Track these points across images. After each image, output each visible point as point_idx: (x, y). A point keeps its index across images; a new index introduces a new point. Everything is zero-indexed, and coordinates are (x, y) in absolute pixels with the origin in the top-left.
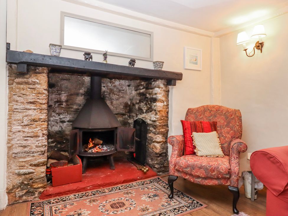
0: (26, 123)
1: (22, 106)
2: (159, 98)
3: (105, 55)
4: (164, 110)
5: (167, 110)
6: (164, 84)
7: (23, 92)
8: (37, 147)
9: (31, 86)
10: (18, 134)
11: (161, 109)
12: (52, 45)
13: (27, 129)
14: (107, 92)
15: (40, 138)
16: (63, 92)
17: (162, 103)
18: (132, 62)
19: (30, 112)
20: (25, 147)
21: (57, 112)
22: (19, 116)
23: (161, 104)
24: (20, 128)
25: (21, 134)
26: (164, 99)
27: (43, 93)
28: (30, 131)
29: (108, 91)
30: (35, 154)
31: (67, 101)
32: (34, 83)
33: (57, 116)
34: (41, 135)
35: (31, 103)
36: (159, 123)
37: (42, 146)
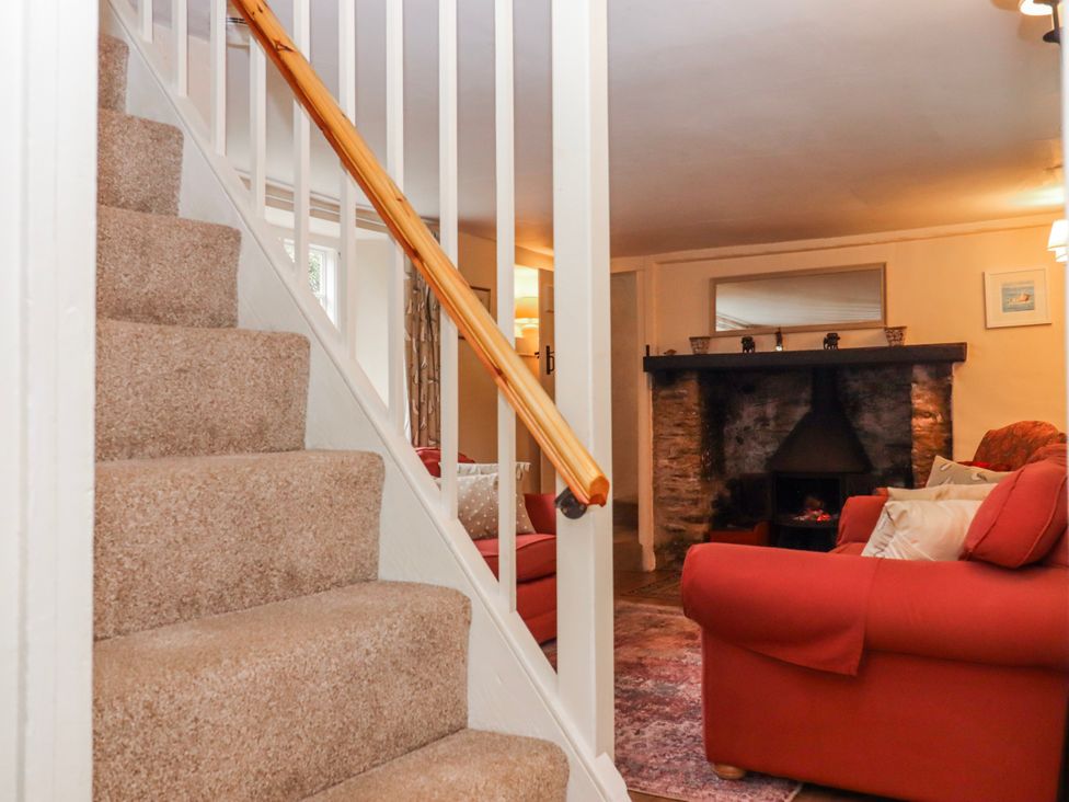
0: (673, 455)
1: (669, 431)
2: (916, 406)
3: (779, 334)
4: (932, 436)
5: (945, 435)
6: (930, 374)
7: (668, 410)
8: (687, 491)
9: (678, 401)
10: (665, 471)
11: (923, 433)
12: (692, 339)
13: (675, 465)
14: (864, 392)
15: (691, 479)
16: (770, 400)
17: (926, 417)
18: (832, 339)
19: (678, 439)
20: (673, 490)
21: (760, 439)
22: (665, 445)
23: (924, 420)
24: (666, 462)
25: (668, 470)
26: (931, 408)
27: (694, 410)
28: (678, 467)
29: (867, 390)
30: (686, 503)
31: (777, 418)
32: (682, 396)
33: (759, 447)
34: (692, 473)
35: (679, 425)
36: (919, 466)
37: (694, 491)
